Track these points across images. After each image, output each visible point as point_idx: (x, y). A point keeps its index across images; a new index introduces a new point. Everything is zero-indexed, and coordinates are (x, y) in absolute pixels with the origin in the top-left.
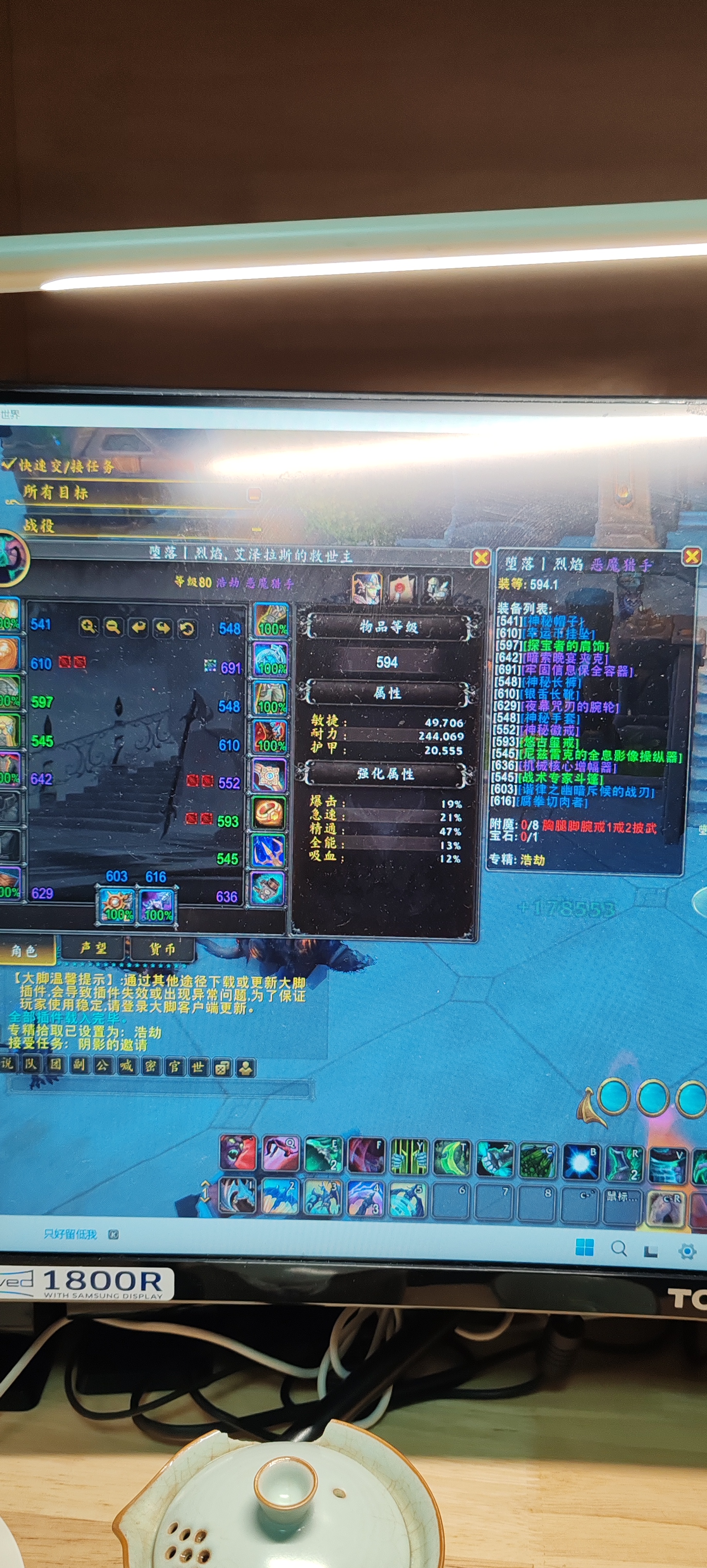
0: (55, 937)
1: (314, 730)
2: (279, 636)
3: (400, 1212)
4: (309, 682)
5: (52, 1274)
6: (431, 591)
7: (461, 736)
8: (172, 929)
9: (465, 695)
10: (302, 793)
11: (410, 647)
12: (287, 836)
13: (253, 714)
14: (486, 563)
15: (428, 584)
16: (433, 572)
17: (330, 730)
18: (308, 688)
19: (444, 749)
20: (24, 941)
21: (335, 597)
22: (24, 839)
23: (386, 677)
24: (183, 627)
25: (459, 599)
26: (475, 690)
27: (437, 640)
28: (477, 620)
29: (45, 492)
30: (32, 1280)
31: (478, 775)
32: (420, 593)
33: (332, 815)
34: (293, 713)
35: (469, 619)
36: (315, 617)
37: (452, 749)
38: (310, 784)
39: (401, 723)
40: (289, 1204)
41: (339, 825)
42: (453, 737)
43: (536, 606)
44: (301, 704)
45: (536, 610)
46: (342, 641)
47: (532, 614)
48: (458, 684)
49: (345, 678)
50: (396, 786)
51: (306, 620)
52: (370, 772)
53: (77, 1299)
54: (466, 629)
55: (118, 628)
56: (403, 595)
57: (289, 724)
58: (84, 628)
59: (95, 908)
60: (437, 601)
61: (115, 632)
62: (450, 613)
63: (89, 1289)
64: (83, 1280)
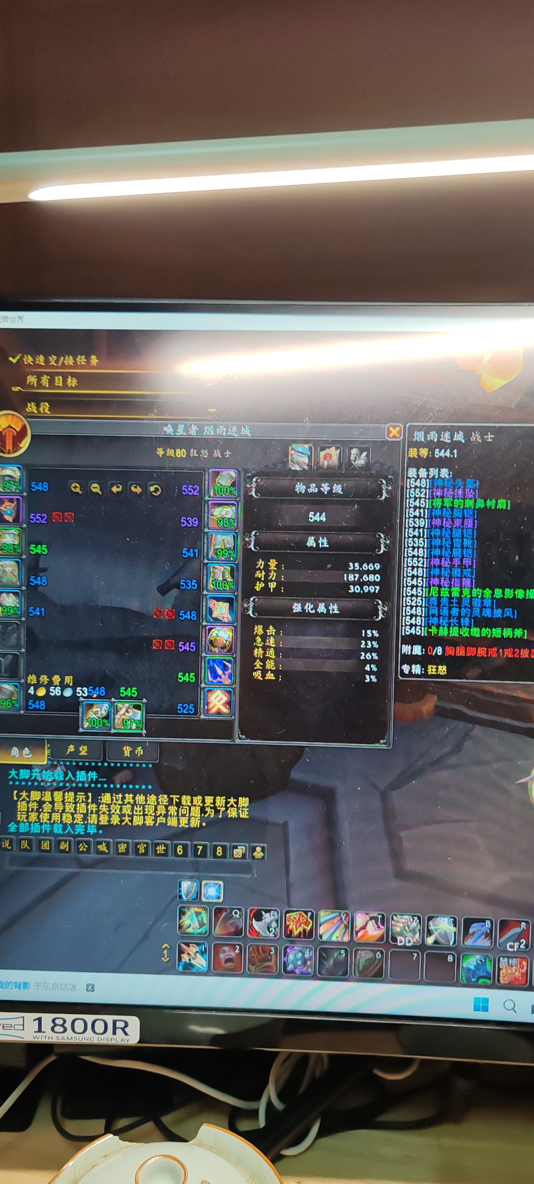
0: (46, 741)
1: (257, 572)
2: (230, 496)
4: (253, 533)
5: (40, 1020)
6: (354, 460)
7: (377, 578)
8: (140, 735)
9: (381, 543)
10: (248, 623)
11: (336, 505)
12: (235, 659)
13: (209, 559)
14: (398, 436)
15: (351, 453)
16: (354, 444)
17: (271, 572)
18: (253, 539)
19: (365, 588)
20: (21, 744)
21: (275, 465)
22: (22, 660)
23: (317, 529)
24: (152, 489)
25: (377, 465)
26: (389, 539)
27: (358, 499)
28: (390, 482)
29: (44, 380)
30: (23, 1025)
31: (392, 610)
32: (344, 461)
33: (271, 642)
34: (241, 558)
35: (384, 482)
36: (259, 480)
37: (370, 588)
38: (254, 617)
39: (329, 566)
41: (277, 650)
42: (372, 578)
43: (439, 471)
44: (246, 551)
45: (439, 474)
46: (280, 500)
47: (436, 477)
48: (375, 535)
49: (283, 530)
50: (324, 618)
51: (252, 483)
52: (303, 607)
53: (60, 1041)
54: (382, 489)
55: (101, 490)
56: (330, 462)
57: (237, 568)
58: (73, 489)
59: (78, 717)
60: (358, 467)
61: (97, 493)
62: (369, 477)
63: (69, 1033)
64: (65, 1025)
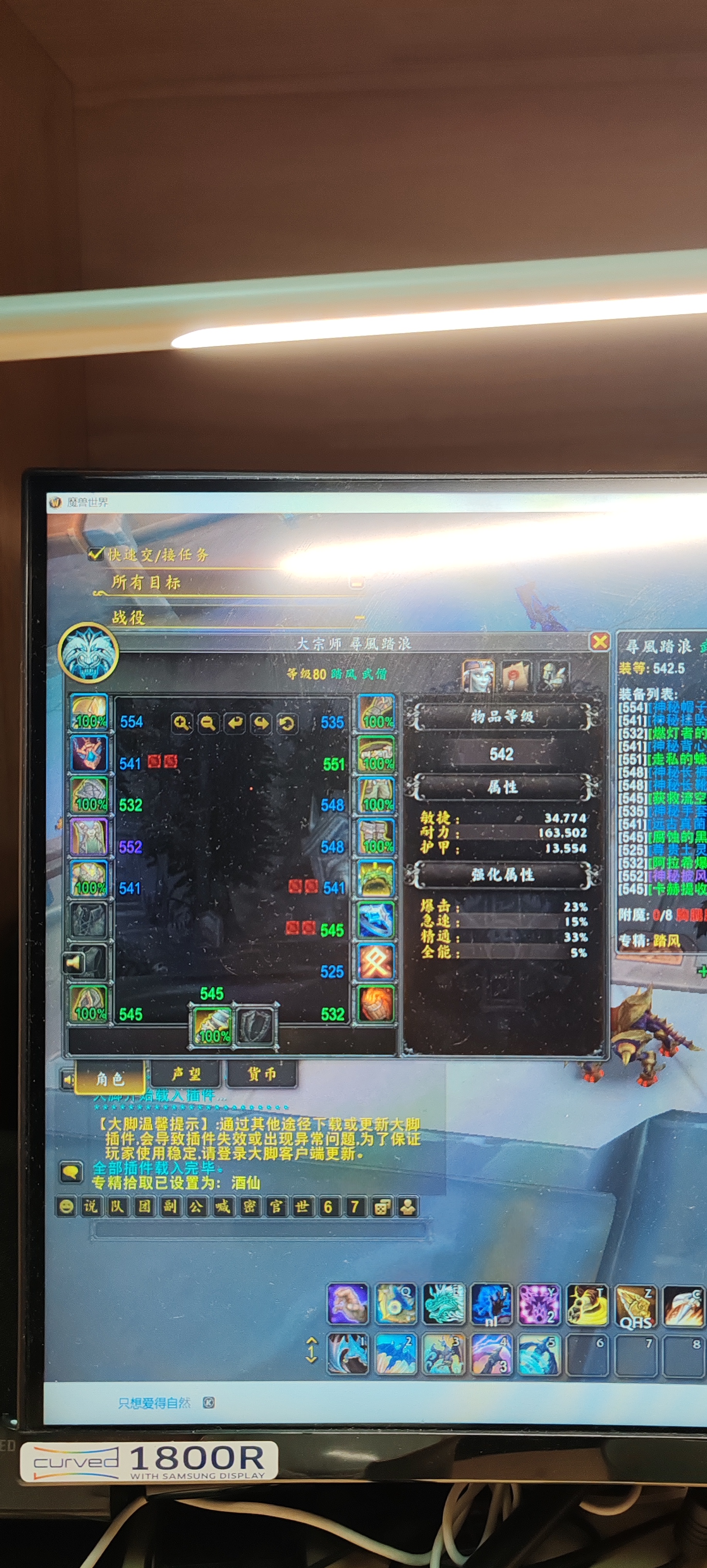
0: (144, 1062)
1: (424, 828)
2: (385, 731)
3: (531, 1369)
5: (140, 1451)
6: (547, 678)
7: (583, 833)
8: (272, 1052)
9: (586, 787)
10: (413, 897)
11: (526, 738)
12: (396, 945)
13: (358, 813)
14: (605, 646)
15: (543, 671)
16: (547, 658)
17: (441, 828)
18: (417, 784)
19: (567, 846)
20: (110, 1068)
21: (444, 687)
22: (110, 954)
23: (501, 770)
24: (282, 722)
25: (579, 685)
26: (598, 782)
27: (555, 730)
28: (597, 707)
29: (135, 581)
30: (117, 1459)
31: (604, 875)
32: (535, 680)
33: (444, 921)
34: (401, 810)
35: (588, 706)
36: (423, 708)
37: (575, 846)
38: (421, 888)
39: (519, 818)
40: (406, 1363)
41: (453, 933)
42: (575, 833)
43: (660, 691)
44: (409, 802)
45: (660, 695)
46: (452, 732)
47: (657, 699)
48: (579, 776)
49: (456, 772)
50: (514, 888)
51: (413, 711)
52: (486, 873)
53: (168, 1480)
54: (586, 716)
55: (213, 724)
56: (518, 682)
57: (397, 823)
58: (177, 724)
59: (188, 1029)
60: (554, 688)
61: (209, 728)
62: (567, 701)
63: (181, 1468)
64: (175, 1457)
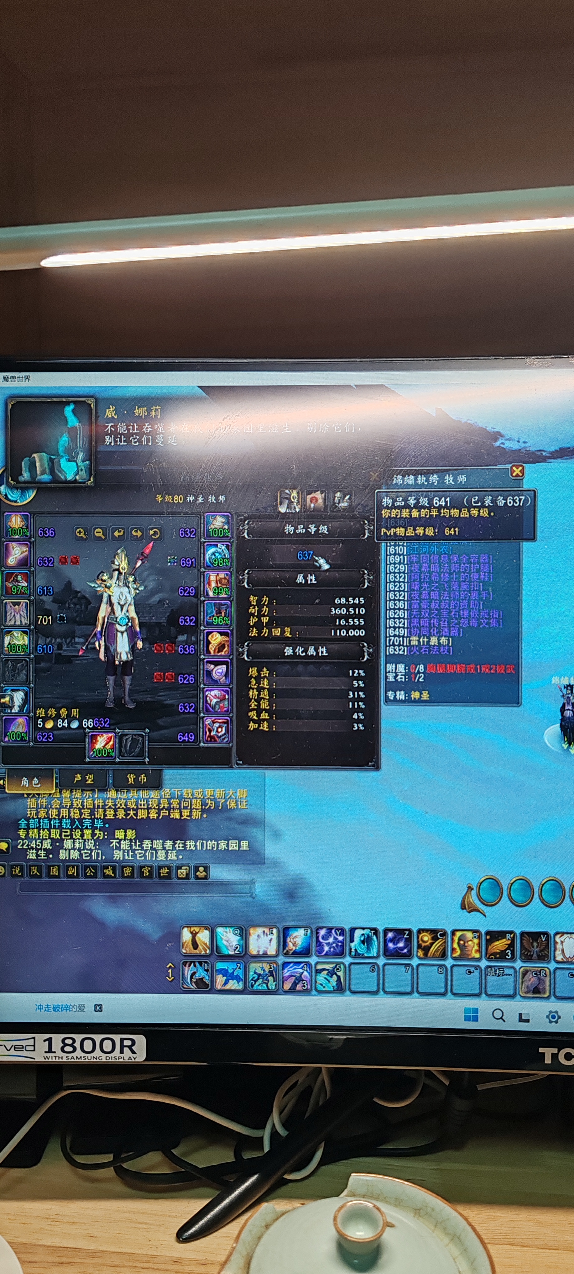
0: (54, 770)
1: (251, 608)
2: (224, 539)
4: (246, 572)
5: (50, 1040)
6: (338, 502)
7: (362, 611)
8: (144, 763)
9: (365, 579)
10: (243, 667)
11: (323, 544)
14: (378, 480)
15: (335, 497)
16: (338, 488)
17: (263, 607)
18: (246, 577)
19: (350, 620)
20: (30, 774)
21: (265, 508)
22: (31, 695)
23: (305, 567)
24: (151, 532)
25: (359, 507)
26: (372, 575)
27: (343, 539)
28: (373, 523)
30: (34, 1046)
31: (377, 650)
32: (329, 504)
33: (265, 683)
34: (235, 595)
35: (366, 522)
36: (251, 523)
38: (249, 660)
39: (317, 601)
41: (271, 691)
42: (357, 611)
44: (240, 588)
46: (271, 540)
48: (359, 571)
49: (273, 567)
50: (313, 660)
51: (244, 525)
52: (294, 650)
53: (69, 1060)
54: (365, 529)
55: (103, 534)
56: (316, 505)
58: (78, 534)
59: (85, 747)
61: (100, 537)
62: (352, 518)
63: (79, 1053)
64: (75, 1045)
